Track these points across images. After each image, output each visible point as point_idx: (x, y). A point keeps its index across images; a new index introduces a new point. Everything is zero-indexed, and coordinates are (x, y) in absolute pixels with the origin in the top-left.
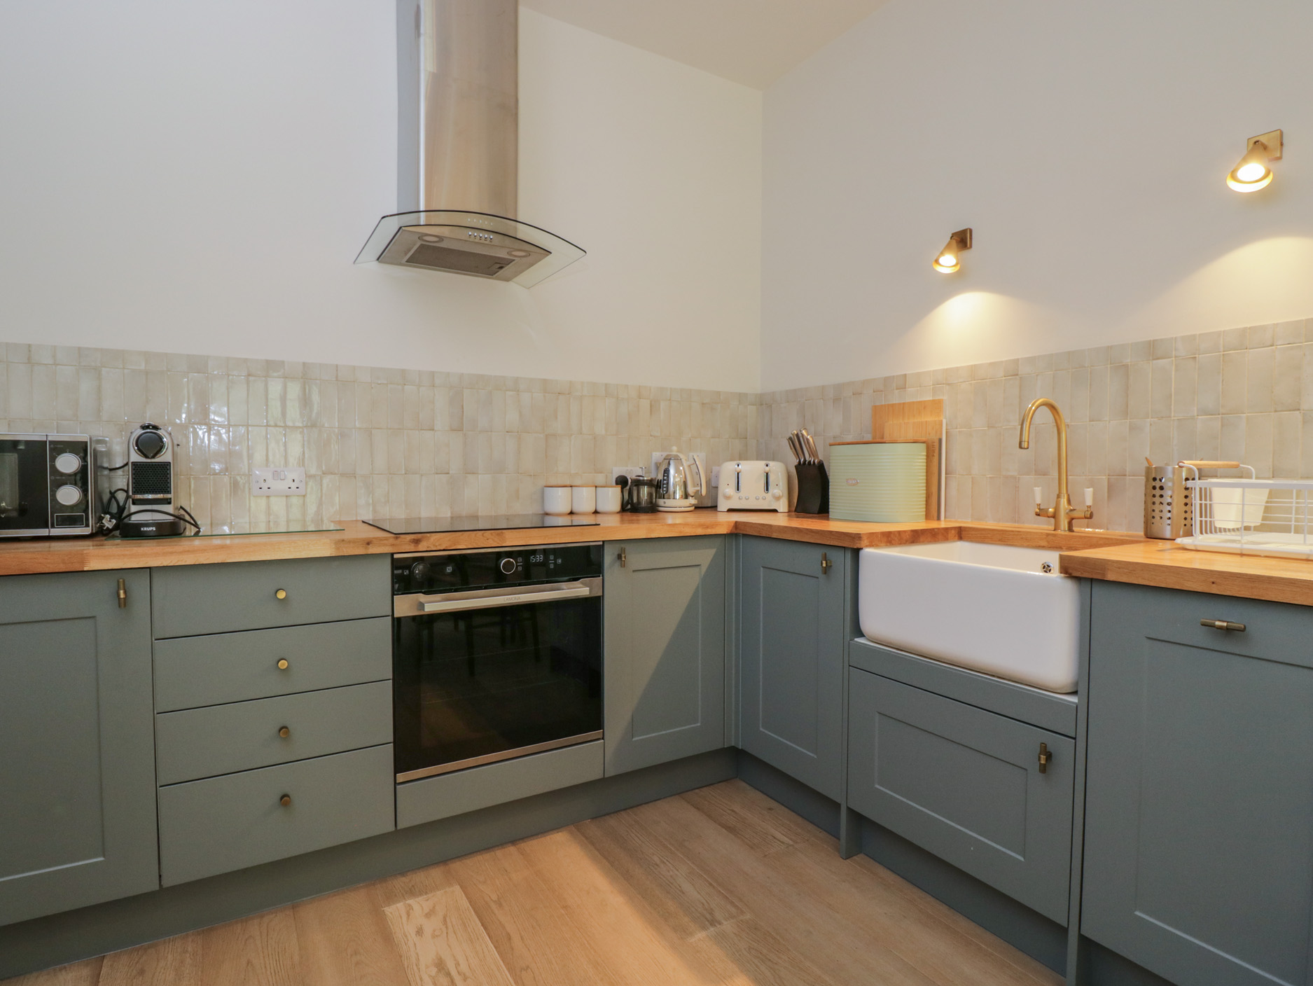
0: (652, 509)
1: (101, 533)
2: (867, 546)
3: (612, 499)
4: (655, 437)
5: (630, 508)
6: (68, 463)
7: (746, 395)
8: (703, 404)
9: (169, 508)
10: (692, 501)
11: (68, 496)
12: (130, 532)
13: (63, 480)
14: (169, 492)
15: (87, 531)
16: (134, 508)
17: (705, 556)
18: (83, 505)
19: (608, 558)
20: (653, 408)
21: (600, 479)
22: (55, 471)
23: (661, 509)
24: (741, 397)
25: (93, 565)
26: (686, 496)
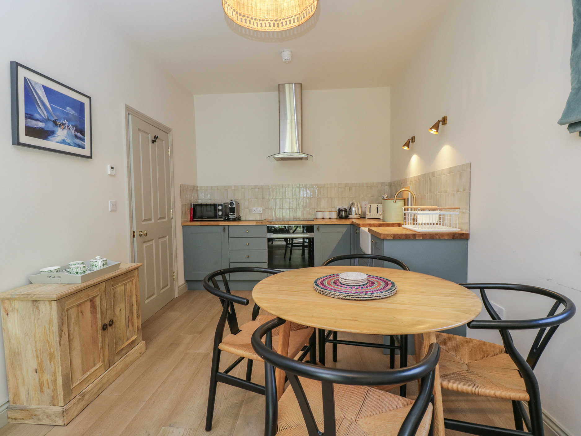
0: (347, 217)
1: (225, 220)
2: (362, 227)
3: (334, 215)
4: (351, 197)
5: (340, 217)
6: (220, 208)
7: (384, 183)
8: (368, 187)
9: (235, 216)
10: (357, 215)
11: (220, 213)
12: (229, 220)
13: (219, 210)
14: (235, 213)
15: (223, 219)
16: (230, 215)
17: (344, 230)
18: (222, 215)
19: (315, 229)
20: (350, 189)
21: (333, 210)
22: (218, 209)
23: (349, 218)
24: (382, 184)
25: (221, 224)
26: (356, 214)
